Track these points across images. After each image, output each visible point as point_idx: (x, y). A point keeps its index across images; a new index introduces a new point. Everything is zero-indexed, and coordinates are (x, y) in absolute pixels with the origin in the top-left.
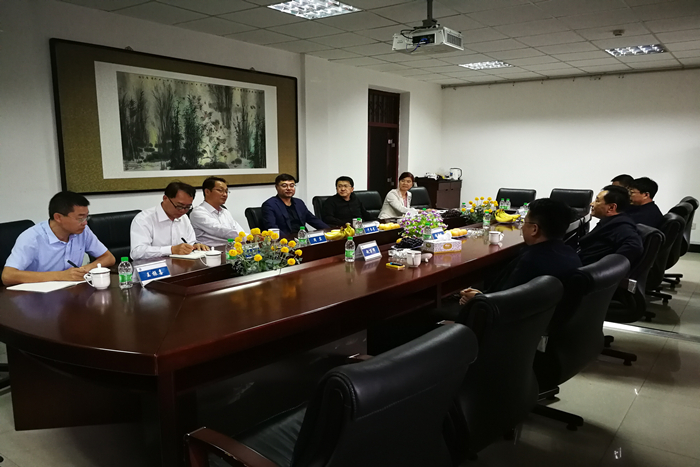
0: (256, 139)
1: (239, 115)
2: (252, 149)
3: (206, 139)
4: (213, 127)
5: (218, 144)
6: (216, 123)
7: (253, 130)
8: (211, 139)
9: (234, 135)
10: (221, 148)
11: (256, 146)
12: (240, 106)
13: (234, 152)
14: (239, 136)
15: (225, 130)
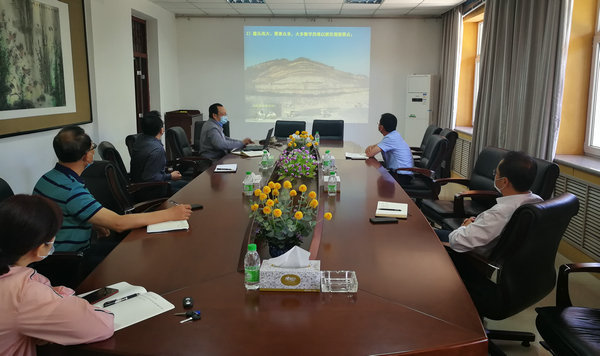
0: (56, 70)
1: (40, 38)
2: (53, 82)
3: (12, 69)
4: (18, 52)
5: (24, 77)
6: (20, 47)
7: (52, 57)
8: (17, 68)
9: (37, 63)
10: (27, 80)
11: (56, 78)
12: (40, 27)
13: (38, 86)
14: (41, 65)
15: (29, 57)
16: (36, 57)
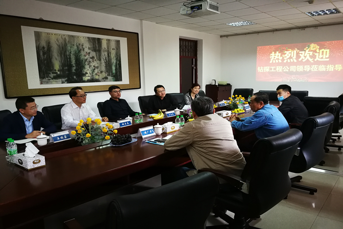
0: (116, 66)
1: (106, 53)
2: (114, 71)
3: (87, 67)
4: (91, 60)
5: (94, 69)
6: (93, 58)
7: (114, 61)
8: (90, 66)
9: (103, 64)
10: (96, 71)
11: (116, 69)
12: (106, 49)
14: (106, 65)
15: (98, 61)
16: (103, 61)
